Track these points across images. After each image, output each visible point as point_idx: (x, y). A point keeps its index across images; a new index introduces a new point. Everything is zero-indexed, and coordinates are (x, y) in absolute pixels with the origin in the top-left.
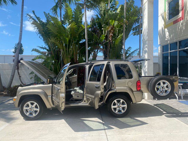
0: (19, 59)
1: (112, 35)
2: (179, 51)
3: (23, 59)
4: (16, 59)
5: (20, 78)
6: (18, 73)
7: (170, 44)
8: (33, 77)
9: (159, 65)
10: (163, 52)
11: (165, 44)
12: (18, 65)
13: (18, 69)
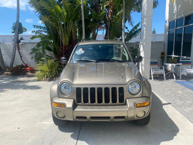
0: (19, 38)
1: (111, 11)
2: (185, 28)
3: (23, 38)
4: (15, 39)
5: (21, 58)
6: (20, 53)
7: (177, 20)
8: (34, 57)
9: (164, 44)
10: (169, 29)
11: (172, 20)
12: (19, 45)
13: (19, 49)
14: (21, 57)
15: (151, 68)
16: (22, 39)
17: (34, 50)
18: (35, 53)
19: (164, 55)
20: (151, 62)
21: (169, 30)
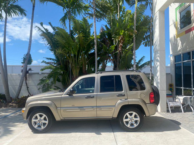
0: (28, 69)
1: (122, 45)
2: (193, 61)
3: (32, 69)
4: (24, 70)
5: (28, 89)
6: (26, 83)
7: (183, 54)
8: (41, 88)
11: (177, 54)
12: (26, 75)
13: (26, 79)
14: (28, 87)
15: (168, 101)
16: (30, 70)
17: (42, 81)
18: (43, 84)
19: (173, 87)
20: (167, 94)
21: (175, 63)
